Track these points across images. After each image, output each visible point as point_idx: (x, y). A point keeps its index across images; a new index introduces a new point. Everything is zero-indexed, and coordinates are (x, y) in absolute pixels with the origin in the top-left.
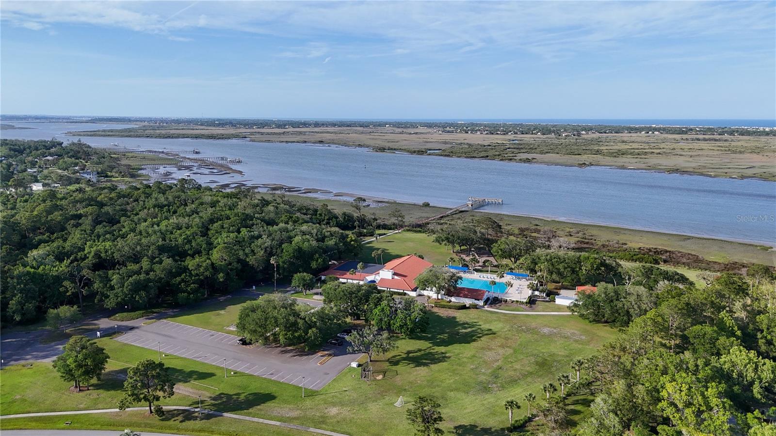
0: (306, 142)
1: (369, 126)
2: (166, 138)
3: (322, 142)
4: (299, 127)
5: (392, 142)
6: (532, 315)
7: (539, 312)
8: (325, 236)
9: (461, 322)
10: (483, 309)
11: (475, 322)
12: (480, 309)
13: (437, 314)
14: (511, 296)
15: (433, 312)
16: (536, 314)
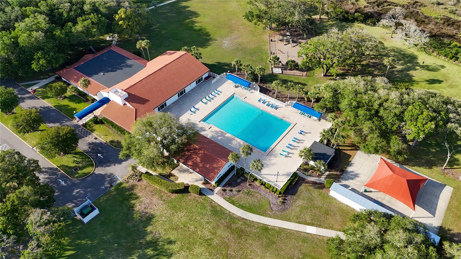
6: (273, 229)
7: (289, 220)
8: (83, 13)
9: (149, 238)
10: (209, 196)
11: (170, 242)
12: (203, 197)
13: (133, 202)
14: (273, 162)
15: (131, 194)
16: (280, 228)
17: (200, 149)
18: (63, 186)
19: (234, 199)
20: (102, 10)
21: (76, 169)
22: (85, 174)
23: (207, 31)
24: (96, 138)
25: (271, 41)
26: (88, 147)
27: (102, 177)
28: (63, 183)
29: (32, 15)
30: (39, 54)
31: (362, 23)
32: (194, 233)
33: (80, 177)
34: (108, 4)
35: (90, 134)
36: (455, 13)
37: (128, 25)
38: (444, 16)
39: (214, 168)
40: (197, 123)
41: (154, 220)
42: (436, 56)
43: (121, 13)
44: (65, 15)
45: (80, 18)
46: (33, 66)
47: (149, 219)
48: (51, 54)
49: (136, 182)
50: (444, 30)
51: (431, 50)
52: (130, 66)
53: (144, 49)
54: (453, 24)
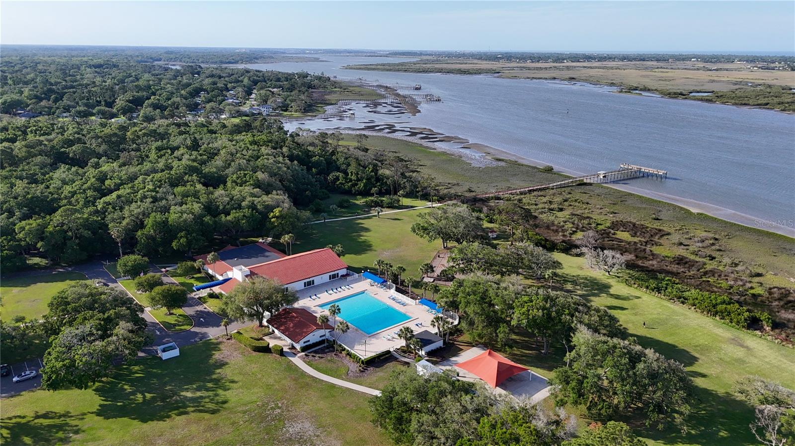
0: (555, 78)
1: (668, 61)
2: (420, 72)
3: (574, 79)
4: (579, 61)
5: (665, 80)
6: (341, 388)
7: (361, 385)
8: (240, 207)
9: (214, 376)
10: (290, 358)
11: (233, 382)
12: (284, 358)
13: (214, 352)
14: (371, 342)
15: (217, 347)
16: (347, 388)
17: (297, 317)
18: (157, 335)
19: (314, 363)
20: (259, 207)
21: (175, 325)
22: (181, 330)
23: (371, 243)
24: (205, 308)
25: (439, 256)
26: (194, 313)
27: (196, 334)
28: (158, 333)
29: (190, 203)
30: (183, 234)
31: (563, 252)
32: (260, 379)
33: (176, 331)
34: (267, 203)
35: (202, 304)
36: (697, 255)
37: (281, 223)
38: (679, 255)
39: (303, 332)
40: (312, 307)
41: (227, 366)
42: (636, 288)
43: (277, 212)
44: (221, 207)
45: (234, 211)
46: (174, 244)
47: (222, 364)
48: (194, 235)
49: (225, 340)
50: (668, 267)
51: (633, 282)
52: (267, 257)
53: (288, 244)
54: (686, 263)
